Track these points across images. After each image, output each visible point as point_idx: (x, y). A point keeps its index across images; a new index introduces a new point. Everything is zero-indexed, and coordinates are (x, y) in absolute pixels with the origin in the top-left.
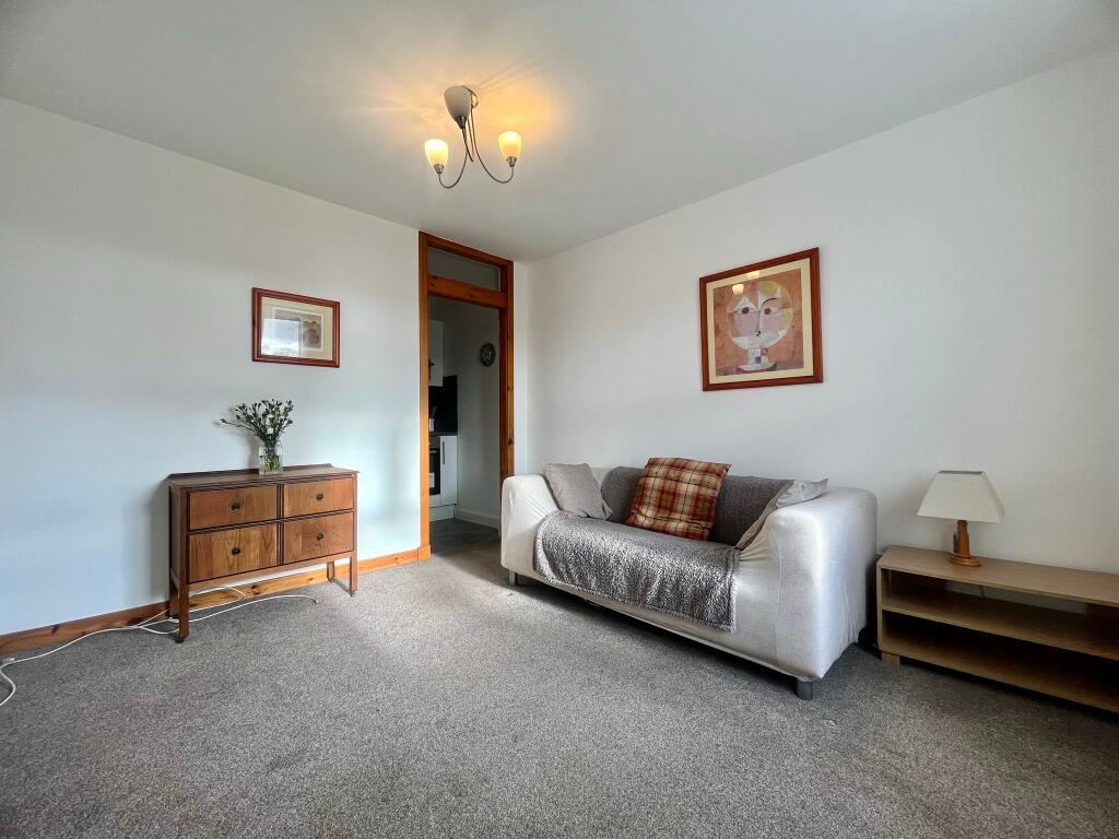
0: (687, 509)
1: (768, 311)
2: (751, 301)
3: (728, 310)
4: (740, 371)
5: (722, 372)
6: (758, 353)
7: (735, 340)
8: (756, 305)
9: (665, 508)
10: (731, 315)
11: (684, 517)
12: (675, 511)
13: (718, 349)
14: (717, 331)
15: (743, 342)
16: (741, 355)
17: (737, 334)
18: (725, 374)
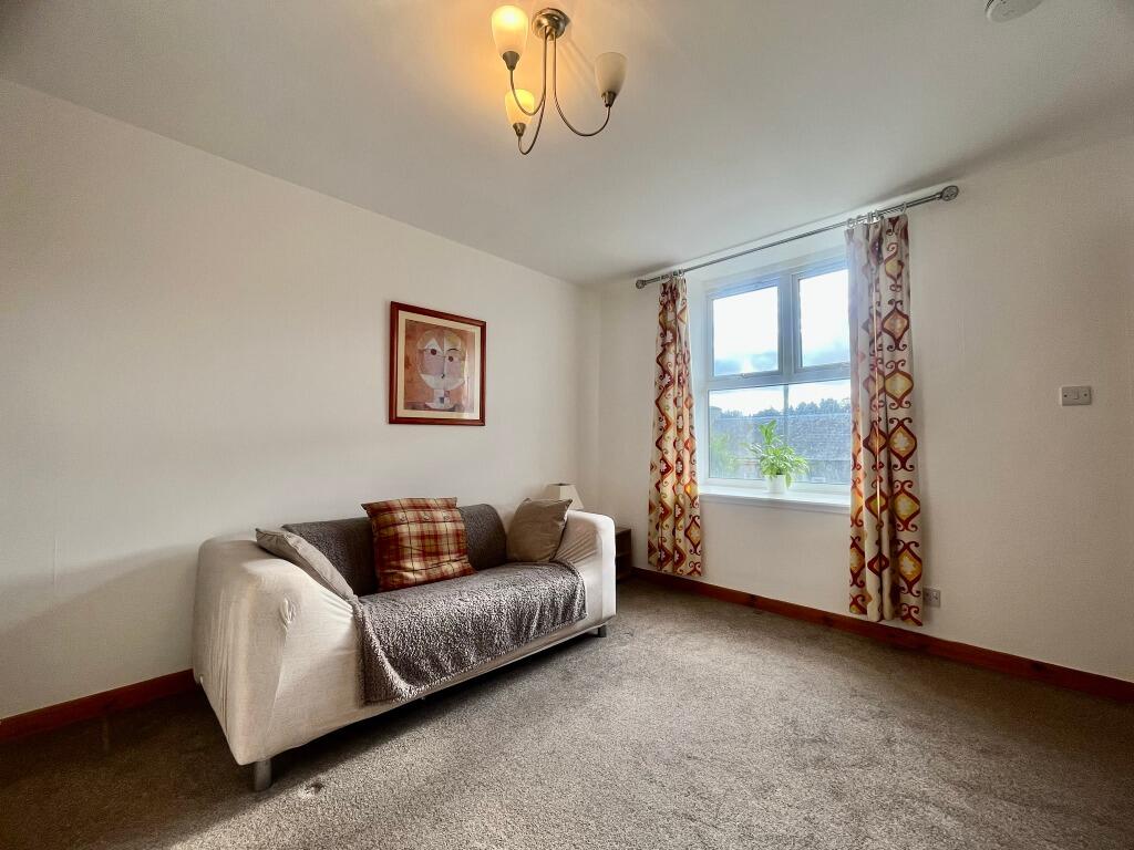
0: (452, 548)
1: (451, 359)
2: (439, 344)
3: (419, 346)
4: (427, 408)
5: (410, 405)
6: (442, 394)
7: (423, 376)
8: (442, 348)
9: (431, 554)
10: (421, 352)
11: (453, 557)
12: (442, 554)
13: (408, 382)
14: (407, 364)
15: (429, 380)
16: (429, 392)
17: (426, 372)
18: (414, 408)
